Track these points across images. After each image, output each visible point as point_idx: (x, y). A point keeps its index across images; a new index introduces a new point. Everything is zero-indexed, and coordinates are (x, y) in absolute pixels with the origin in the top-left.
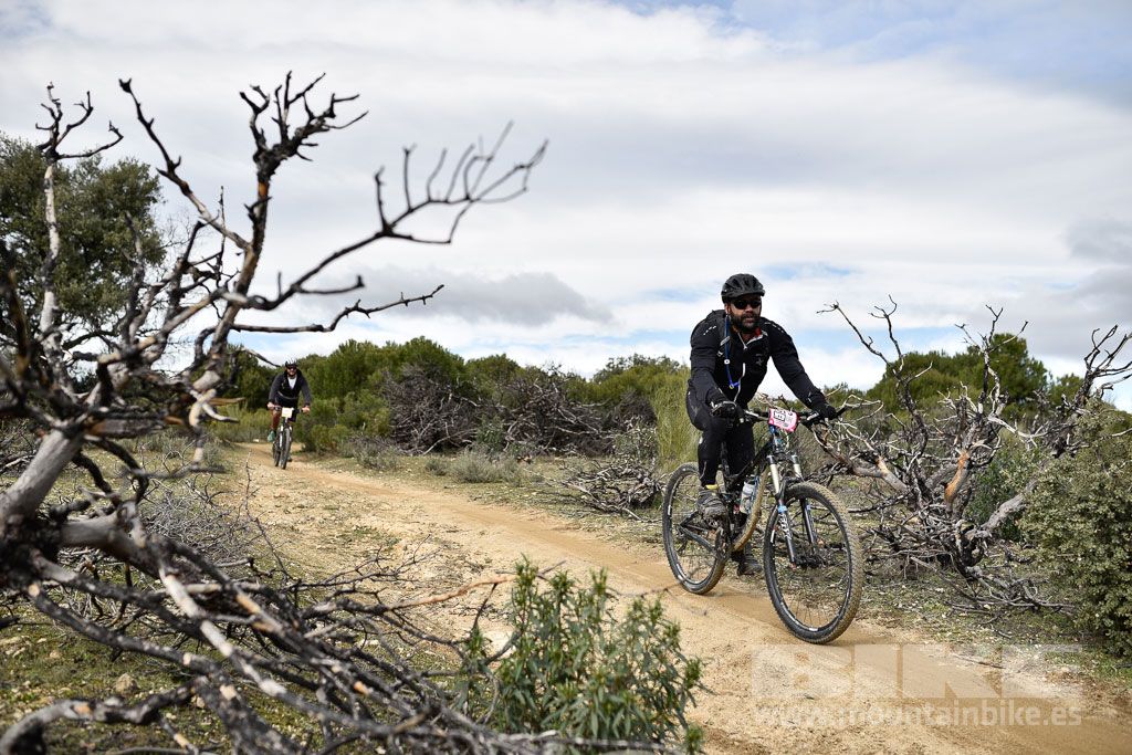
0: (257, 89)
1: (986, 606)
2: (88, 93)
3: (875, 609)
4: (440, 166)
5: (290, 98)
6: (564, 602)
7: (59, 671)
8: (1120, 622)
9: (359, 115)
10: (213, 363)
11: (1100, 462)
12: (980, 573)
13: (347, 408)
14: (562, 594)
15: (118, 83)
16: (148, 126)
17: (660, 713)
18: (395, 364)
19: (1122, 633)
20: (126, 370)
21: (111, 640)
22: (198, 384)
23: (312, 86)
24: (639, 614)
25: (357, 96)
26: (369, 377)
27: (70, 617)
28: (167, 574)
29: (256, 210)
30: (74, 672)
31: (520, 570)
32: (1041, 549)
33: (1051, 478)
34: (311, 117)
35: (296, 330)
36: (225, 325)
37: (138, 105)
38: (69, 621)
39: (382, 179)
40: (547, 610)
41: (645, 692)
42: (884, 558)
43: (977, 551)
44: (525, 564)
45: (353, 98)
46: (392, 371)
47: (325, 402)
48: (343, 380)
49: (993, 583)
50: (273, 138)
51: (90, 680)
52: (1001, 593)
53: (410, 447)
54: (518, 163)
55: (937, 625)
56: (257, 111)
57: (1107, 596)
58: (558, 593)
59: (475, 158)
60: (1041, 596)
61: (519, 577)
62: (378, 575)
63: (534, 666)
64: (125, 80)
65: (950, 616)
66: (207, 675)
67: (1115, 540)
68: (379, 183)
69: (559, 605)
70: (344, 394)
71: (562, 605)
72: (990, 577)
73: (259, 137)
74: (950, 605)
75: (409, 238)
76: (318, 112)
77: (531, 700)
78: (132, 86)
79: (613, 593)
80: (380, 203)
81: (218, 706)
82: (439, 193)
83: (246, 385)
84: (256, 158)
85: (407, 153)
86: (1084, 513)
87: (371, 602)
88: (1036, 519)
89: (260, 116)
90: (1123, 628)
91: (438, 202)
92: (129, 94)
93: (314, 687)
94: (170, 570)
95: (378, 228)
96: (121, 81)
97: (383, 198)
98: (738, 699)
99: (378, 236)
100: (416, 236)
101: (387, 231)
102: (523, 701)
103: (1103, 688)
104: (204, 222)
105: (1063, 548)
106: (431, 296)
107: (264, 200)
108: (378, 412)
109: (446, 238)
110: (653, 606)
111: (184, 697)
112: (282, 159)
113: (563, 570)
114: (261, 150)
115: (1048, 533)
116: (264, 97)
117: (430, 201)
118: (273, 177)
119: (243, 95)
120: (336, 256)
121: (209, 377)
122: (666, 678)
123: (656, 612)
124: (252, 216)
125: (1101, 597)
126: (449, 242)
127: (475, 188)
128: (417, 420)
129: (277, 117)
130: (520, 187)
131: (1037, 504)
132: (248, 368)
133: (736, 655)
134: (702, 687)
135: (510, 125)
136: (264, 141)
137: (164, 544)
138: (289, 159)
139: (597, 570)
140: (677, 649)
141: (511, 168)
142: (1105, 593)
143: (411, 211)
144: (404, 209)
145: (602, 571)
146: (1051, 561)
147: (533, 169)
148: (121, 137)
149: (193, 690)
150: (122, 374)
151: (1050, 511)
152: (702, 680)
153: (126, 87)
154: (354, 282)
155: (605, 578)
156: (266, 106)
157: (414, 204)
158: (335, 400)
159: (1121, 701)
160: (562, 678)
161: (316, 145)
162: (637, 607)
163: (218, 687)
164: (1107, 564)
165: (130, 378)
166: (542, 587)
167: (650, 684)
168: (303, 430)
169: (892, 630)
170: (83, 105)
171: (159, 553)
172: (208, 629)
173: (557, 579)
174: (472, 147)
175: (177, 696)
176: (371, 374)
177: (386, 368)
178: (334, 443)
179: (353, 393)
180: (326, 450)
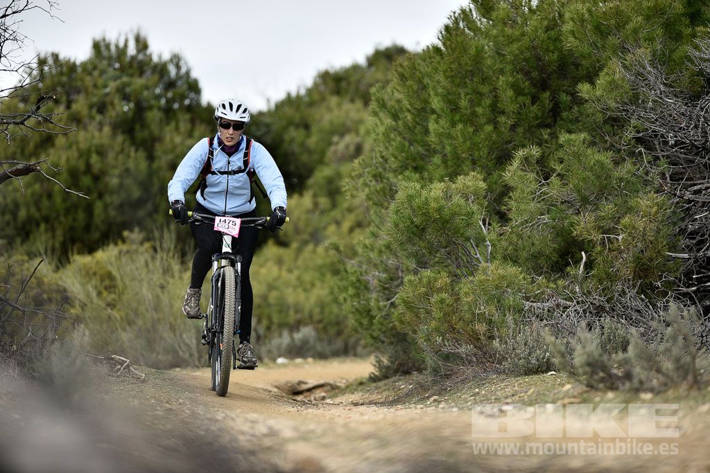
13: (521, 207)
26: (584, 89)
46: (664, 61)
47: (437, 189)
48: (496, 110)
70: (503, 158)
158: (472, 181)
168: (374, 299)
176: (591, 78)
177: (643, 54)
178: (481, 328)
179: (535, 151)
180: (457, 357)
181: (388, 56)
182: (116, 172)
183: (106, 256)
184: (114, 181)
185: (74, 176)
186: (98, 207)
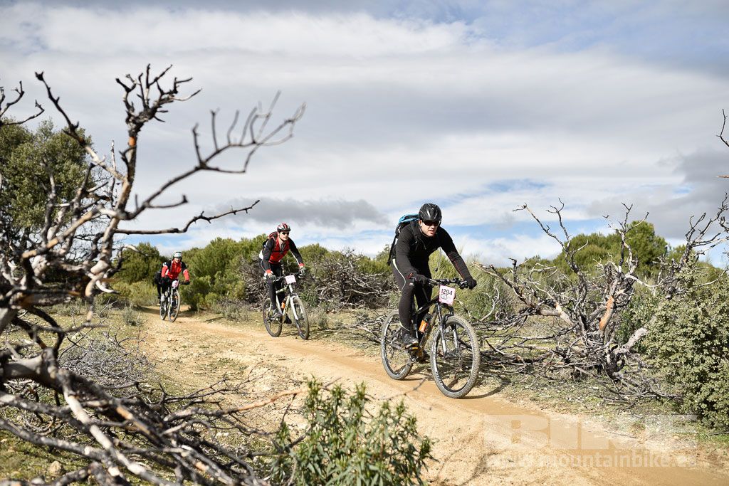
0: (128, 76)
1: (626, 397)
2: (21, 82)
3: (554, 401)
4: (235, 122)
5: (150, 82)
6: (339, 404)
7: (14, 460)
8: (711, 405)
9: (196, 91)
10: (103, 255)
11: (695, 302)
12: (622, 376)
13: (217, 281)
14: (338, 399)
15: (34, 75)
16: (56, 102)
17: (405, 476)
18: (247, 252)
19: (713, 412)
20: (45, 261)
21: (37, 440)
22: (94, 269)
23: (164, 73)
24: (387, 411)
25: (191, 79)
26: (230, 261)
27: (9, 426)
28: (69, 396)
29: (129, 156)
30: (23, 461)
31: (310, 385)
32: (659, 360)
33: (663, 313)
34: (162, 93)
35: (160, 232)
36: (111, 230)
37: (49, 89)
38: (8, 428)
39: (197, 131)
40: (328, 410)
41: (395, 463)
42: (560, 368)
43: (620, 362)
44: (313, 380)
45: (188, 80)
46: (246, 258)
47: (201, 278)
49: (630, 383)
50: (139, 108)
51: (33, 466)
52: (635, 388)
53: (258, 306)
54: (287, 119)
55: (594, 411)
56: (128, 90)
57: (702, 389)
58: (336, 399)
59: (257, 116)
60: (662, 389)
61: (309, 389)
62: (224, 390)
63: (320, 448)
64: (39, 73)
65: (602, 404)
66: (99, 461)
67: (706, 352)
68: (195, 135)
69: (337, 407)
70: (214, 273)
71: (338, 407)
72: (629, 378)
73: (129, 107)
74: (602, 398)
75: (217, 170)
76: (166, 90)
77: (319, 470)
78: (44, 77)
79: (371, 399)
80: (197, 147)
81: (105, 482)
82: (235, 139)
83: (152, 269)
84: (127, 121)
85: (214, 114)
86: (685, 334)
87: (215, 408)
88: (654, 340)
89: (130, 93)
90: (713, 409)
91: (235, 146)
92: (42, 82)
93: (174, 466)
94: (71, 392)
95: (197, 164)
96: (36, 73)
97: (199, 143)
98: (465, 464)
99: (197, 169)
100: (221, 168)
101: (203, 166)
102: (313, 471)
103: (701, 449)
104: (95, 164)
105: (672, 358)
106: (251, 208)
107: (134, 148)
108: (236, 284)
109: (241, 169)
110: (399, 405)
111: (83, 476)
112: (145, 121)
113: (338, 383)
114: (130, 115)
115: (662, 348)
116: (133, 81)
117: (230, 145)
118: (139, 133)
119: (118, 81)
120: (171, 183)
121: (100, 265)
122: (409, 452)
123: (401, 410)
124: (125, 160)
125: (698, 389)
126: (244, 172)
127: (259, 137)
128: (262, 288)
129: (140, 94)
130: (288, 135)
131: (655, 330)
132: (153, 257)
133: (464, 435)
134: (431, 458)
135: (279, 94)
136: (133, 110)
137: (67, 375)
138: (150, 121)
139: (359, 383)
140: (415, 434)
141: (282, 122)
142: (701, 386)
143: (218, 152)
144: (213, 150)
145: (362, 384)
146: (665, 366)
147: (297, 123)
148: (43, 110)
149: (89, 472)
150: (43, 264)
151: (663, 334)
152: (431, 453)
153: (40, 77)
154: (181, 199)
155: (365, 388)
156: (134, 87)
157: (220, 147)
158: (208, 277)
159: (713, 457)
160: (339, 455)
161: (167, 111)
162: (386, 406)
163: (107, 469)
164: (701, 367)
165: (48, 267)
166: (324, 396)
167: (398, 457)
169: (565, 416)
170: (17, 90)
171: (64, 381)
172: (95, 431)
173: (335, 390)
174: (255, 109)
175: (79, 475)
176: (232, 259)
177: (241, 255)
178: (208, 304)
179: (220, 272)
180: (203, 310)
181: (195, 250)
182: (142, 266)
183: (140, 283)
184: (141, 269)
185: (134, 267)
186: (138, 275)
